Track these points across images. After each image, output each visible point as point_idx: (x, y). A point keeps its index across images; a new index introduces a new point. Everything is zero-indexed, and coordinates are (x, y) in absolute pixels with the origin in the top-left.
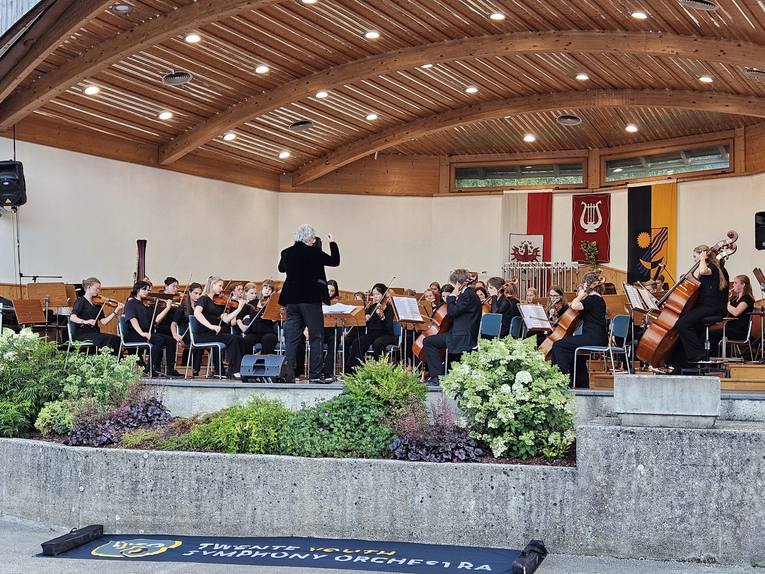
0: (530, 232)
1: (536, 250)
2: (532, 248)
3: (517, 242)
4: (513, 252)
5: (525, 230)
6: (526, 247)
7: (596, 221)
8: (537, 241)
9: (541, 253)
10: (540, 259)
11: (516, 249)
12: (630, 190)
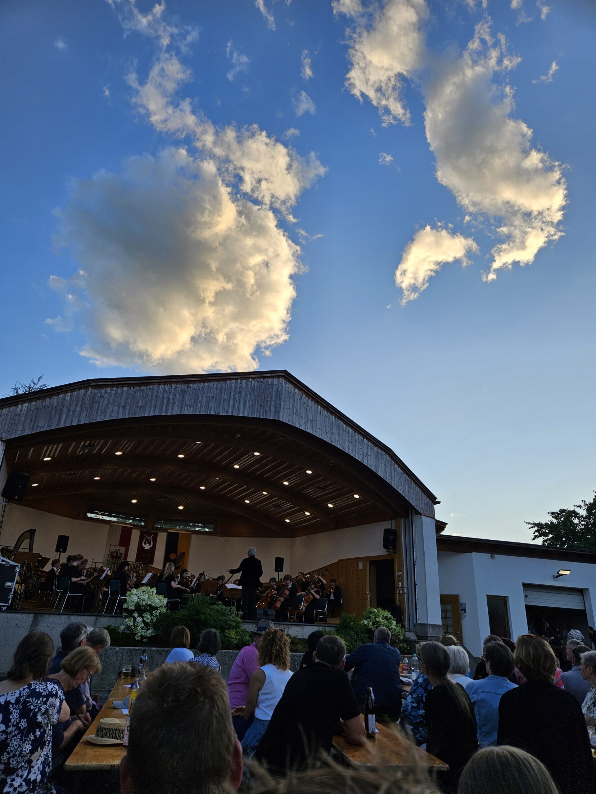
0: (120, 545)
1: (121, 554)
2: (120, 553)
3: (113, 549)
4: (110, 553)
5: (117, 544)
6: (117, 552)
7: (150, 544)
8: (122, 550)
9: (123, 556)
11: (112, 553)
12: (169, 533)
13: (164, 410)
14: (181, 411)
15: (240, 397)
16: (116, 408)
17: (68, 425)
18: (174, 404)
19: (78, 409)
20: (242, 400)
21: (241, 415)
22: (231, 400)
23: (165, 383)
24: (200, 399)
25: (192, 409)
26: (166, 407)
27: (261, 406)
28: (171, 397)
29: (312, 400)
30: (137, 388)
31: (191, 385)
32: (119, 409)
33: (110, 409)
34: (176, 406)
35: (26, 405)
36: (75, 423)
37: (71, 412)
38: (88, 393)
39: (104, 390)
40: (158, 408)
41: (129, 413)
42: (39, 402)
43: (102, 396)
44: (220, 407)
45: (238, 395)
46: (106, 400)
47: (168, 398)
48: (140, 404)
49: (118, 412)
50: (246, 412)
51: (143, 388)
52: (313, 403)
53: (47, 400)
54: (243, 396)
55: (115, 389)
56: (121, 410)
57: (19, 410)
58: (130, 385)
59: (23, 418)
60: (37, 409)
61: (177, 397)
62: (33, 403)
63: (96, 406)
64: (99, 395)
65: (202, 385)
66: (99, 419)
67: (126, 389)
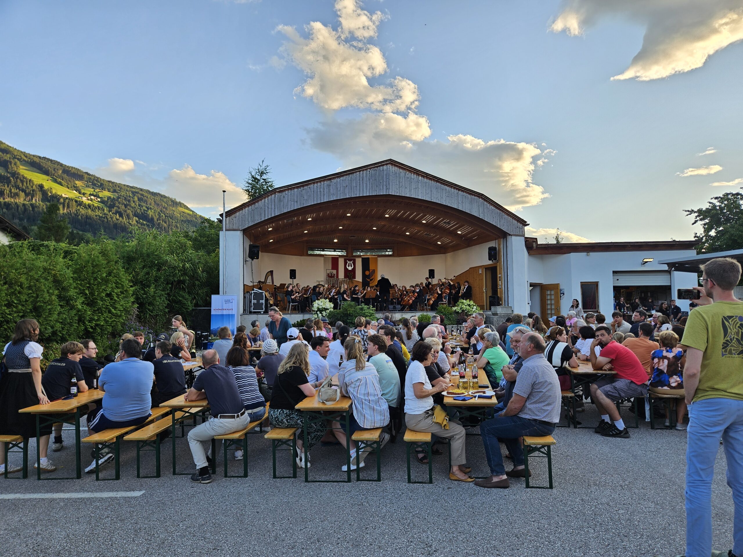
0: (333, 269)
1: (334, 275)
3: (328, 272)
5: (330, 268)
6: (331, 273)
7: (352, 266)
8: (334, 272)
10: (335, 277)
11: (328, 274)
12: (362, 258)
13: (319, 200)
14: (329, 199)
15: (363, 183)
16: (292, 203)
17: (270, 217)
18: (324, 195)
19: (273, 207)
20: (365, 185)
21: (365, 195)
22: (358, 186)
23: (317, 182)
24: (339, 189)
25: (335, 196)
26: (320, 197)
27: (377, 186)
28: (322, 190)
29: (414, 174)
30: (302, 188)
31: (332, 181)
32: (294, 203)
33: (289, 204)
34: (325, 196)
35: (247, 209)
36: (273, 216)
37: (270, 209)
38: (276, 196)
39: (284, 193)
40: (315, 199)
41: (300, 205)
42: (253, 206)
43: (284, 197)
44: (351, 192)
45: (361, 182)
46: (287, 198)
47: (320, 192)
48: (305, 198)
49: (294, 205)
50: (368, 193)
51: (305, 187)
52: (415, 176)
53: (256, 204)
54: (365, 182)
55: (290, 191)
56: (296, 204)
57: (244, 212)
58: (297, 188)
59: (247, 217)
60: (253, 210)
61: (326, 189)
62: (250, 207)
63: (282, 204)
64: (282, 197)
65: (339, 180)
66: (285, 211)
67: (296, 190)
